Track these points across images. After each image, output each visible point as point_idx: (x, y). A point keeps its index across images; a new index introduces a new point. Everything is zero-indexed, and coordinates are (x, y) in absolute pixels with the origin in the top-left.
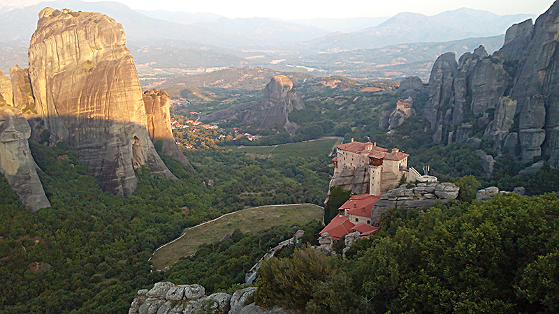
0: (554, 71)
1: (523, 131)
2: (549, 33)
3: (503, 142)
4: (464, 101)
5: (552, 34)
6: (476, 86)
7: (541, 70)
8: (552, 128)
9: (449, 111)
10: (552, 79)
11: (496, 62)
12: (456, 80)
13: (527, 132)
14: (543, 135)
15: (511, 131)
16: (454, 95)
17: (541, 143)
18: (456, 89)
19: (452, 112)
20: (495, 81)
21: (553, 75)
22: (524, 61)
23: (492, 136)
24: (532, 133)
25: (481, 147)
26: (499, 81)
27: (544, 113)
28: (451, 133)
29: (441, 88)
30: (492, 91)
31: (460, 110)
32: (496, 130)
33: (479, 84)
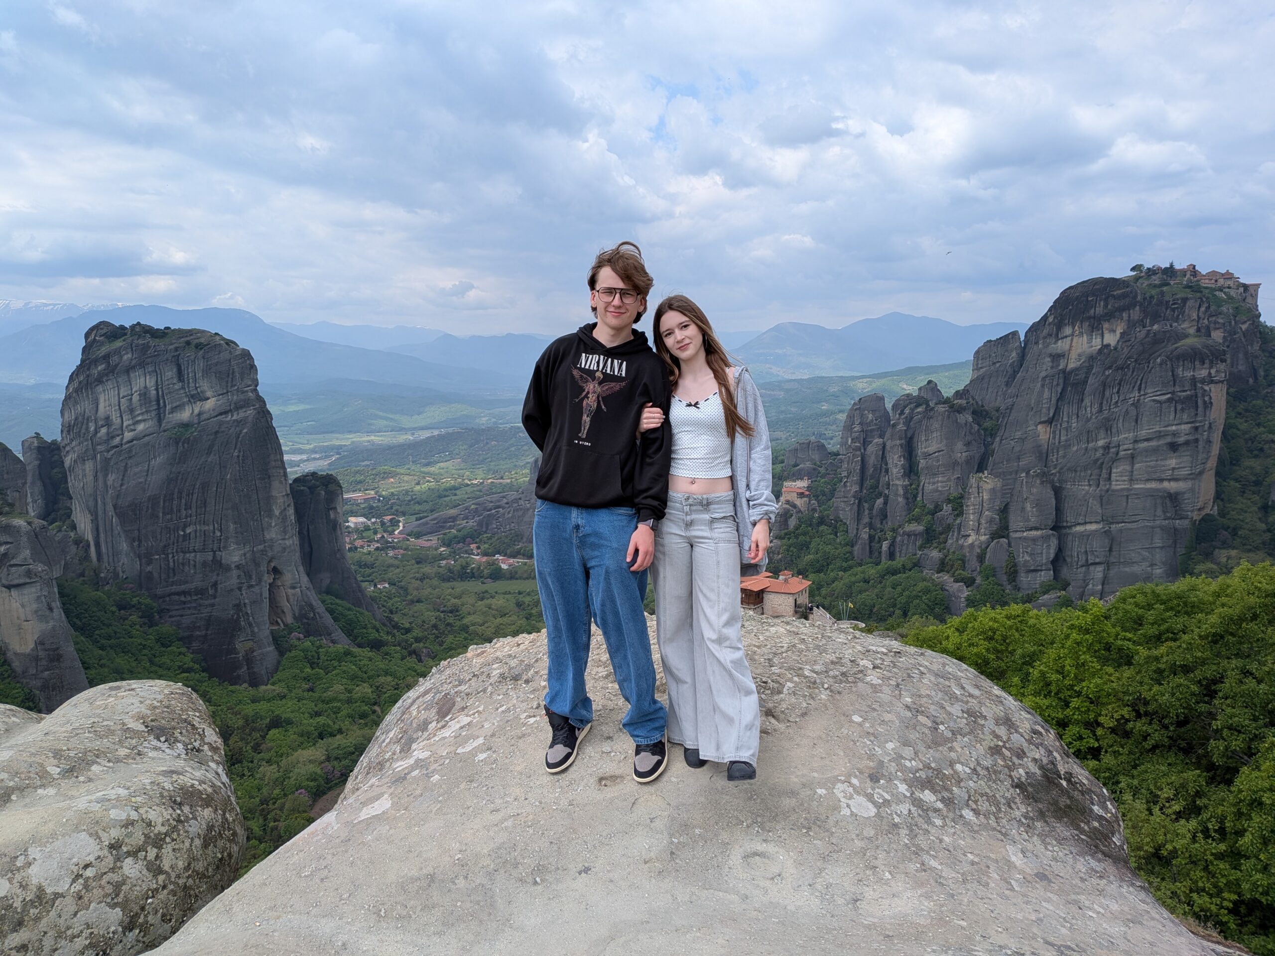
0: (1065, 425)
1: (1018, 535)
2: (1051, 355)
3: (981, 558)
4: (907, 483)
5: (1057, 357)
6: (927, 455)
7: (1040, 423)
8: (1070, 527)
9: (880, 501)
10: (1063, 438)
11: (960, 410)
12: (889, 444)
13: (1025, 538)
14: (1054, 543)
15: (995, 536)
16: (887, 471)
17: (1052, 556)
18: (890, 462)
19: (885, 503)
20: (960, 445)
21: (1063, 432)
22: (1010, 408)
23: (962, 546)
24: (1034, 540)
25: (942, 567)
26: (968, 444)
27: (1054, 501)
28: (885, 545)
29: (863, 460)
30: (955, 463)
31: (900, 499)
32: (969, 536)
33: (931, 449)
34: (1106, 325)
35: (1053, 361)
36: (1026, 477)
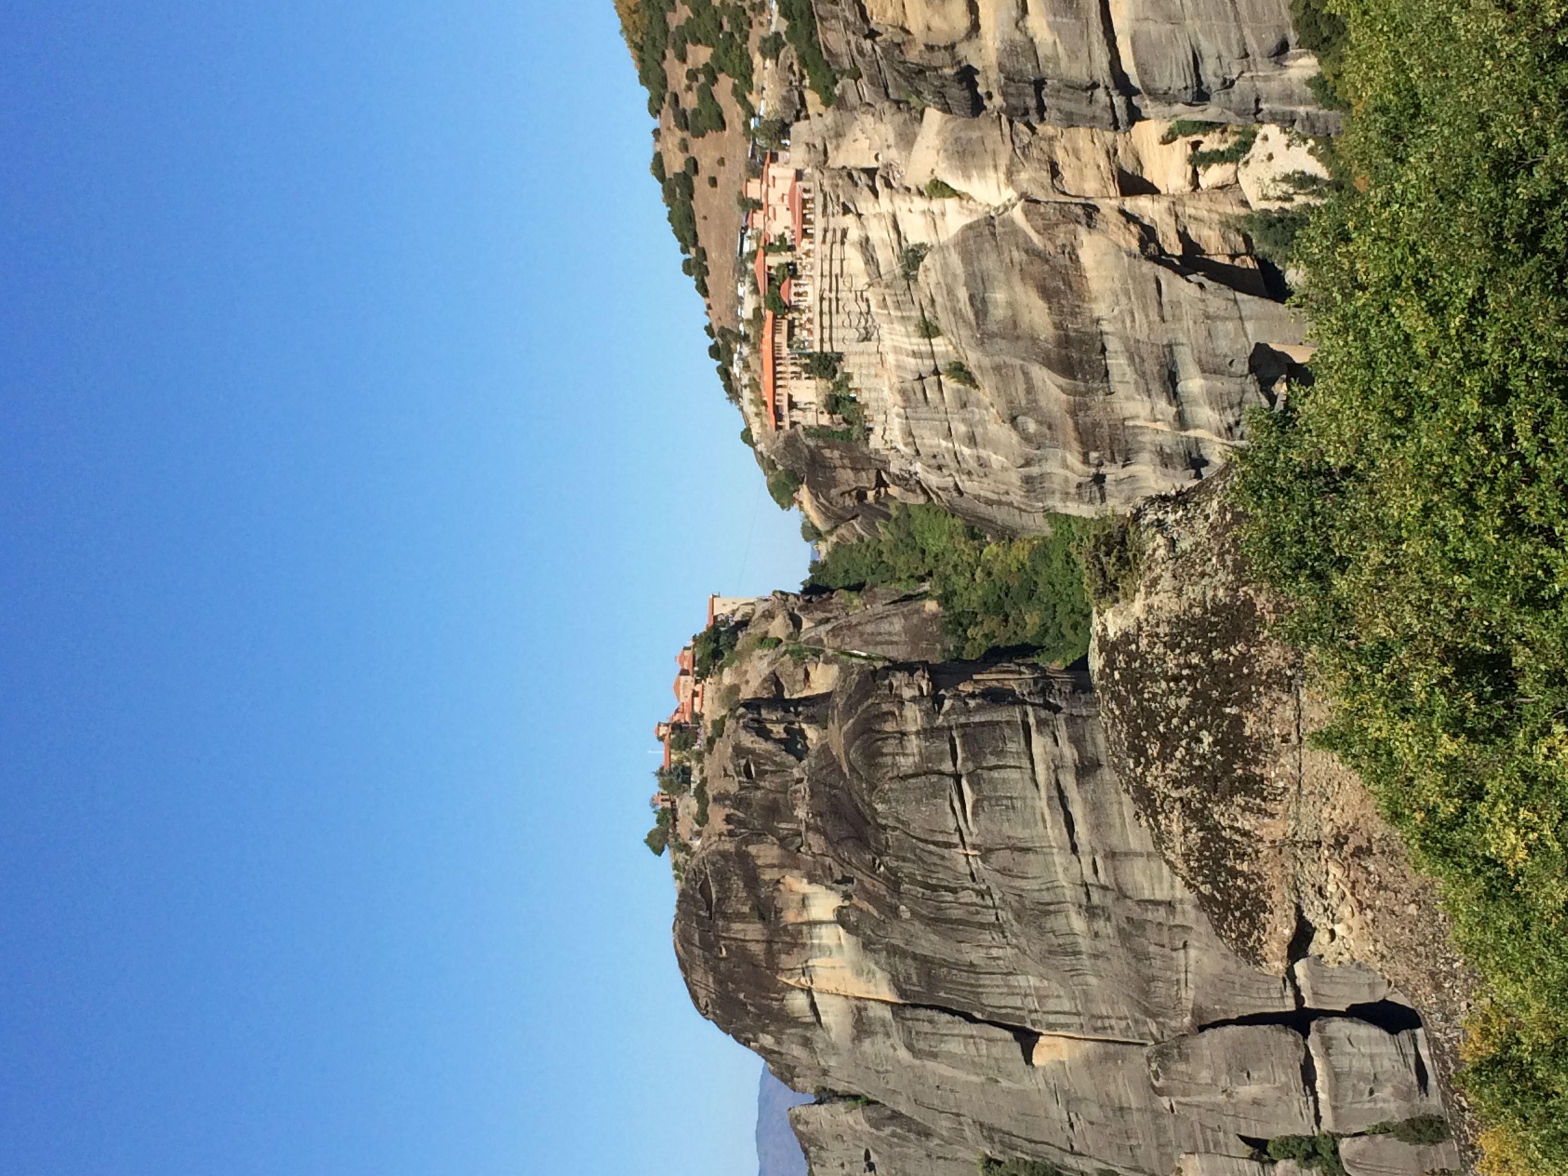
34: (790, 917)
35: (871, 1034)
36: (1170, 1094)
